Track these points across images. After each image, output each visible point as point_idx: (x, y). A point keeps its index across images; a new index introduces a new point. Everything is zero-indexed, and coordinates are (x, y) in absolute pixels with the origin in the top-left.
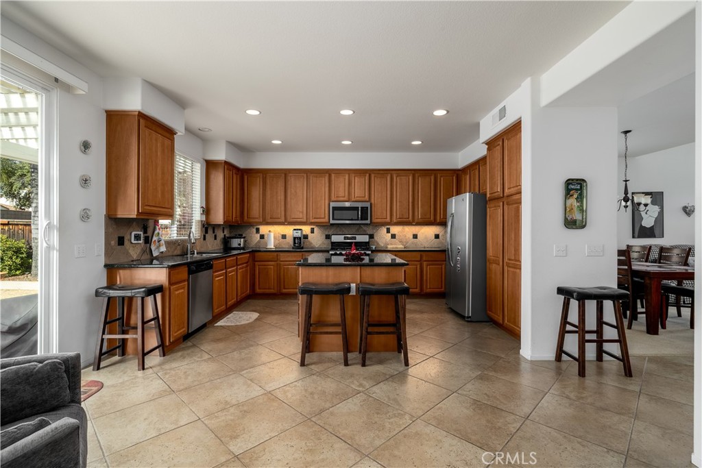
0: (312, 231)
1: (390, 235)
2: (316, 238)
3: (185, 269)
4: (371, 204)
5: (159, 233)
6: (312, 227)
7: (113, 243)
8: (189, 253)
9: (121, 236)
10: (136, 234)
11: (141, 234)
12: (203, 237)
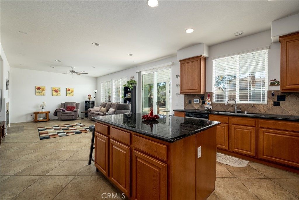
7: (187, 102)
8: (236, 112)
9: (190, 100)
10: (196, 100)
11: (198, 100)
12: (272, 103)
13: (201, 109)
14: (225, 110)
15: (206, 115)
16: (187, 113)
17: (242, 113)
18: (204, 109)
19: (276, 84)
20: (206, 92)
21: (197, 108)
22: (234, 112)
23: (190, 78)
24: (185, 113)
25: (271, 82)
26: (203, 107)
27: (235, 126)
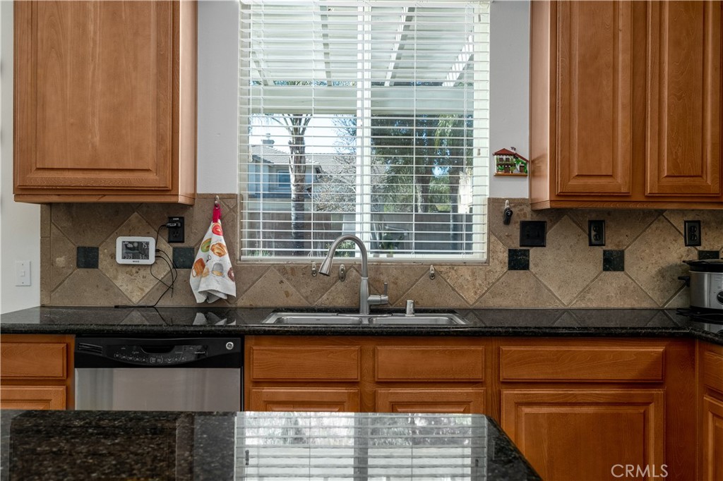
5: (212, 241)
7: (60, 261)
8: (365, 307)
9: (88, 244)
10: (132, 243)
11: (147, 244)
12: (504, 256)
13: (167, 302)
14: (307, 298)
15: (230, 345)
16: (87, 344)
17: (391, 312)
18: (190, 304)
19: (518, 167)
20: (199, 191)
21: (136, 299)
22: (356, 311)
23: (100, 87)
24: (71, 340)
25: (501, 159)
26: (178, 286)
27: (392, 390)
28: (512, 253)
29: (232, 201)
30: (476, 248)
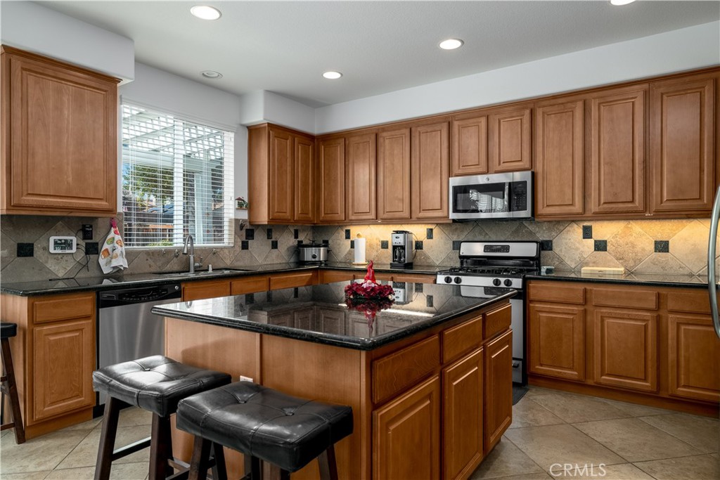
0: (430, 234)
1: (591, 242)
2: (437, 248)
3: (91, 297)
4: (534, 175)
5: (113, 238)
6: (430, 227)
8: (192, 269)
9: (25, 241)
10: (60, 240)
11: (71, 240)
12: (240, 244)
13: (81, 275)
14: (160, 267)
15: (177, 287)
17: (203, 271)
18: (99, 275)
19: (245, 206)
21: (61, 274)
25: (239, 202)
26: (91, 264)
28: (243, 242)
29: (121, 217)
30: (226, 241)
